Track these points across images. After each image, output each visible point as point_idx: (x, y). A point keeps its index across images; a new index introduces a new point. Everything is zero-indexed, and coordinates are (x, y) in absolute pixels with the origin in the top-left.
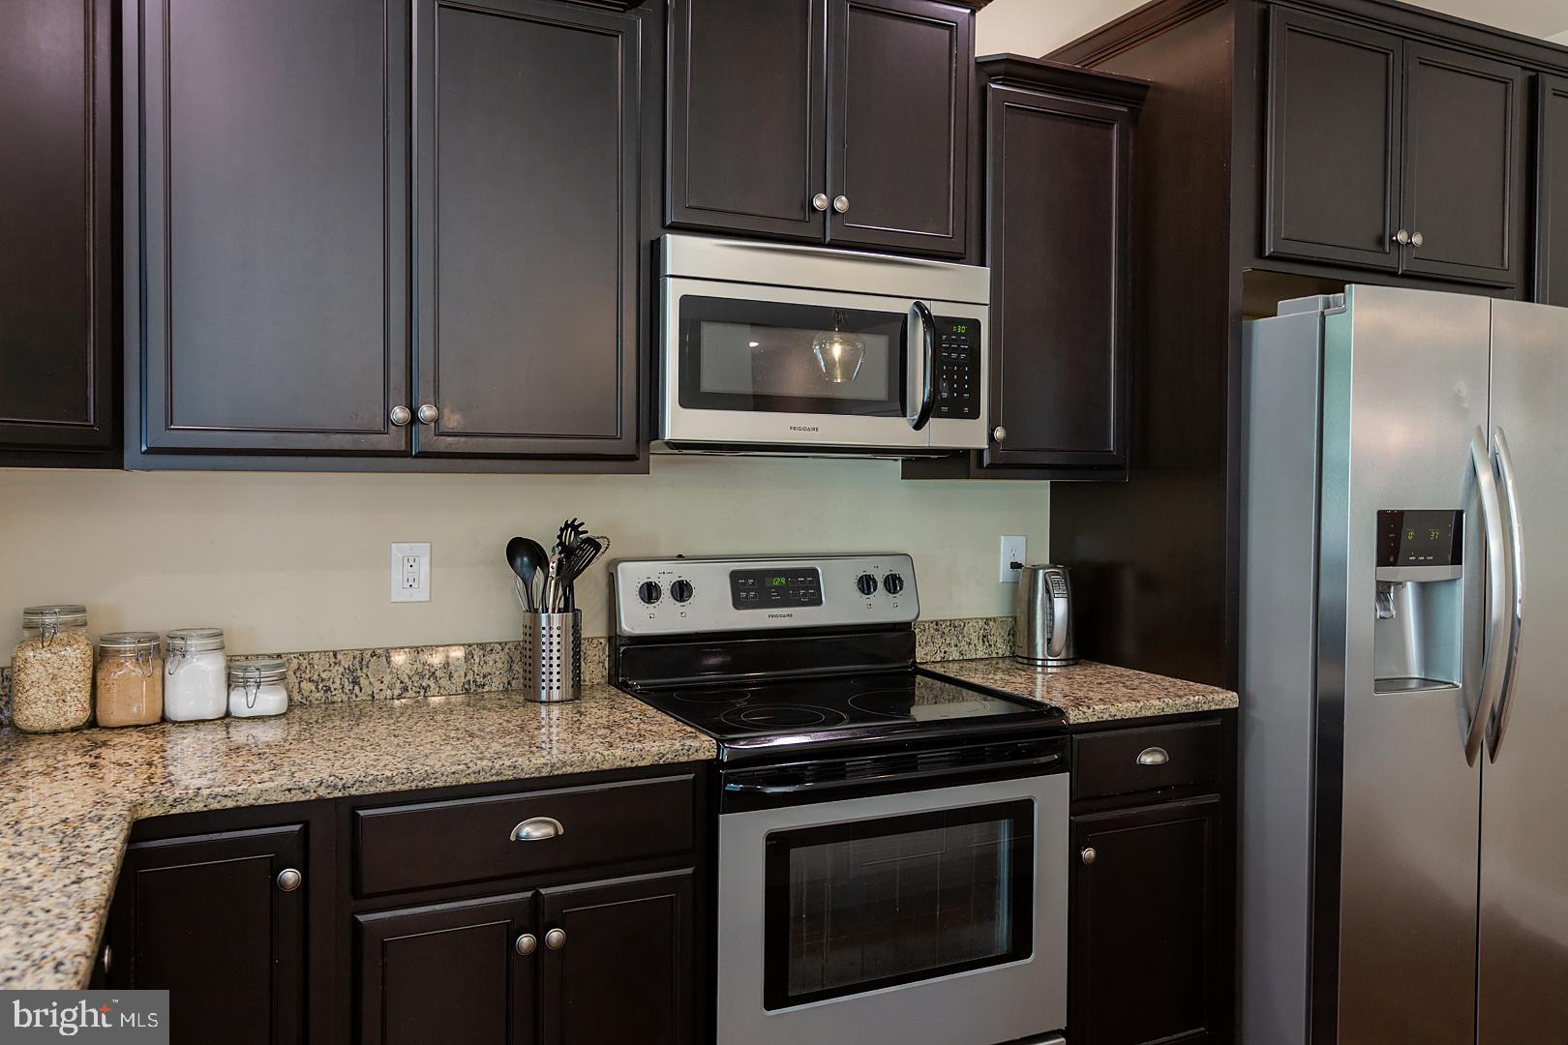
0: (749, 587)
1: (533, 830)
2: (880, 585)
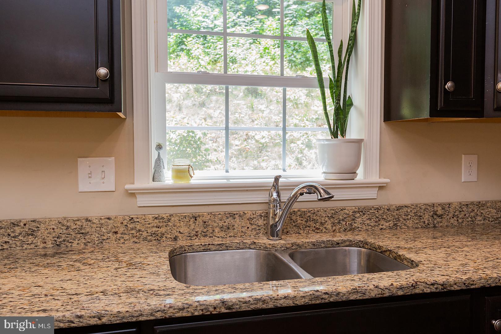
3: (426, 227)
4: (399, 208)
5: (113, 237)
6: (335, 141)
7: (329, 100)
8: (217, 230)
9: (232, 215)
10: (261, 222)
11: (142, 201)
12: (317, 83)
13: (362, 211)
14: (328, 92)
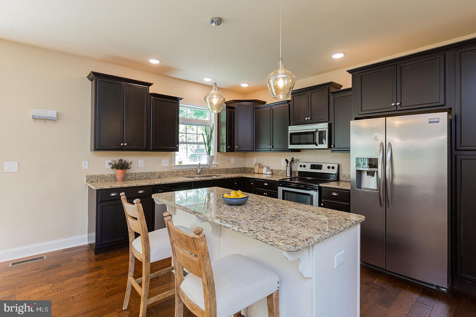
0: (313, 167)
1: (266, 184)
2: (331, 168)
3: (225, 173)
4: (220, 169)
5: (169, 175)
6: (208, 156)
7: (207, 147)
8: (188, 174)
9: (190, 171)
10: (195, 172)
11: (173, 168)
12: (204, 144)
13: (214, 170)
14: (207, 145)
